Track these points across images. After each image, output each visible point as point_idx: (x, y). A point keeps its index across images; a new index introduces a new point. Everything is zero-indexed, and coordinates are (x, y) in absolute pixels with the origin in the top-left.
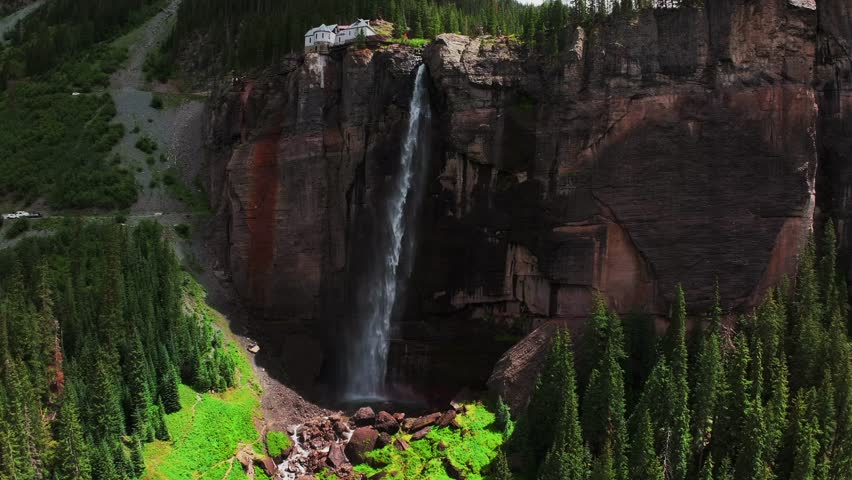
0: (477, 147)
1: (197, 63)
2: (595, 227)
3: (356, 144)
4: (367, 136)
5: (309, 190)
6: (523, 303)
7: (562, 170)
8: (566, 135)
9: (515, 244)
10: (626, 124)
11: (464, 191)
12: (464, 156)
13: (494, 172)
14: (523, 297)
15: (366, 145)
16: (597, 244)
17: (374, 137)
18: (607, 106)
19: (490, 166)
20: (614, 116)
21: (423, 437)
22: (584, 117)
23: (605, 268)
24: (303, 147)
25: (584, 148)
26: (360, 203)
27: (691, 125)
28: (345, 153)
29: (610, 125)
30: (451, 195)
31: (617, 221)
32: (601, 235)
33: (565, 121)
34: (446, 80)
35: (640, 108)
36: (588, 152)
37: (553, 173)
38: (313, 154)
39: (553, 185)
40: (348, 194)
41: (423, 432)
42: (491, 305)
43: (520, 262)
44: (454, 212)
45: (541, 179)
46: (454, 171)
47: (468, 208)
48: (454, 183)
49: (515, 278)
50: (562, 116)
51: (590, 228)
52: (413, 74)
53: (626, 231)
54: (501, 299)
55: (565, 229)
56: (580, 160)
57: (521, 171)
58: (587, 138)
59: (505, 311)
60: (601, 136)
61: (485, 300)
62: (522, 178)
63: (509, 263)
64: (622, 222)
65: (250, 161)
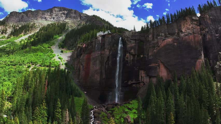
0: (132, 51)
1: (70, 45)
2: (157, 64)
3: (108, 53)
4: (110, 51)
5: (98, 62)
6: (144, 82)
7: (150, 54)
8: (150, 47)
9: (141, 69)
10: (162, 45)
11: (130, 60)
12: (130, 53)
13: (136, 56)
14: (144, 81)
15: (110, 53)
16: (158, 68)
17: (111, 51)
18: (158, 42)
19: (135, 55)
20: (160, 43)
21: (123, 106)
22: (154, 44)
23: (160, 73)
24: (96, 54)
25: (154, 50)
26: (108, 65)
27: (175, 44)
28: (105, 55)
29: (159, 45)
30: (127, 61)
31: (162, 63)
32: (159, 66)
33: (150, 45)
34: (126, 39)
35: (165, 42)
36: (155, 50)
37: (148, 55)
38: (99, 55)
39: (148, 57)
40: (106, 63)
41: (123, 105)
42: (137, 83)
43: (142, 74)
44: (128, 64)
45: (146, 56)
46: (128, 56)
47: (131, 63)
48: (128, 59)
49: (142, 77)
50: (149, 44)
51: (156, 65)
52: (119, 39)
53: (164, 64)
54: (139, 82)
55: (151, 65)
56: (153, 52)
57: (142, 55)
58: (154, 48)
59: (140, 85)
60: (157, 47)
61: (135, 82)
62: (142, 56)
63: (140, 74)
64: (163, 62)
65: (85, 58)
